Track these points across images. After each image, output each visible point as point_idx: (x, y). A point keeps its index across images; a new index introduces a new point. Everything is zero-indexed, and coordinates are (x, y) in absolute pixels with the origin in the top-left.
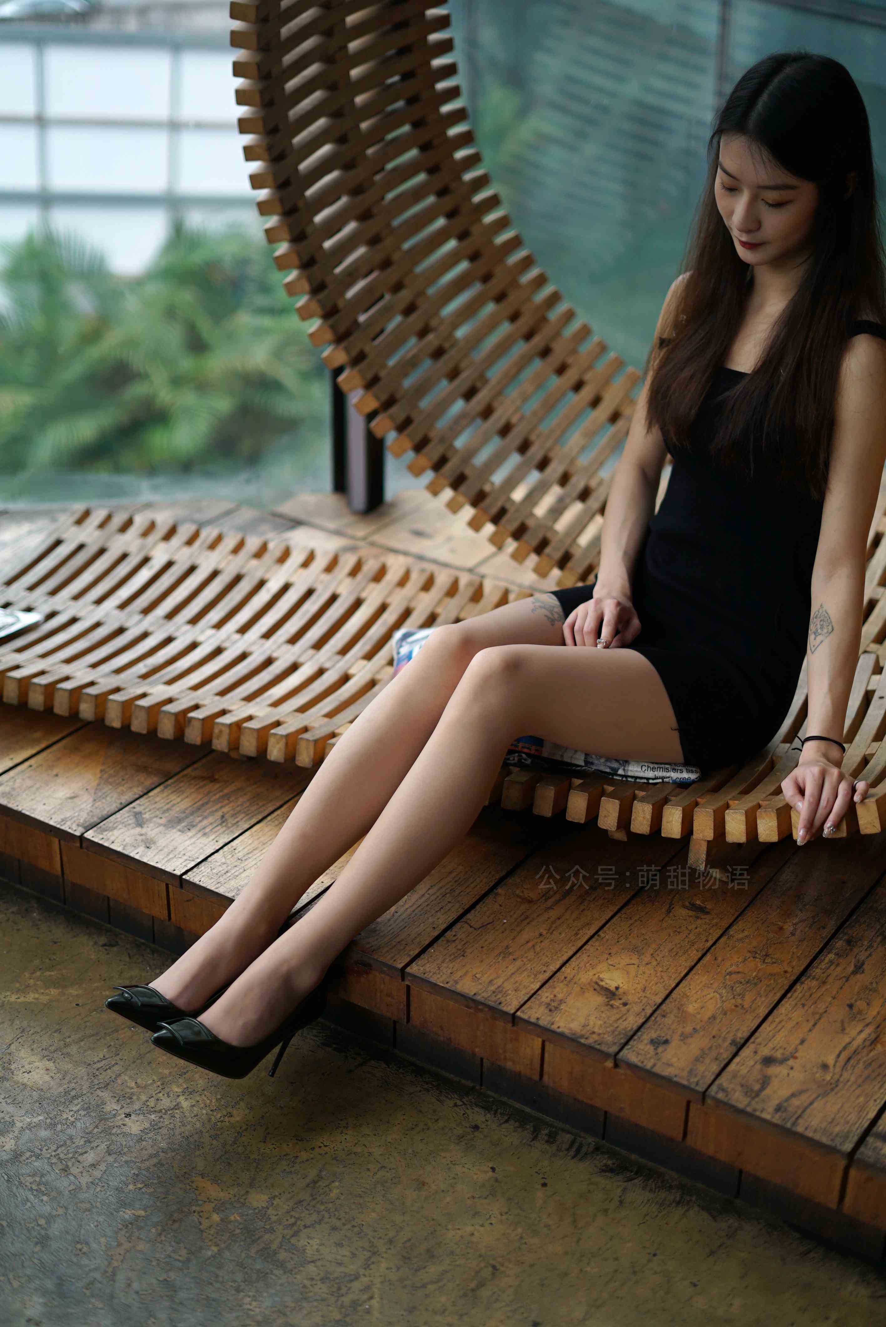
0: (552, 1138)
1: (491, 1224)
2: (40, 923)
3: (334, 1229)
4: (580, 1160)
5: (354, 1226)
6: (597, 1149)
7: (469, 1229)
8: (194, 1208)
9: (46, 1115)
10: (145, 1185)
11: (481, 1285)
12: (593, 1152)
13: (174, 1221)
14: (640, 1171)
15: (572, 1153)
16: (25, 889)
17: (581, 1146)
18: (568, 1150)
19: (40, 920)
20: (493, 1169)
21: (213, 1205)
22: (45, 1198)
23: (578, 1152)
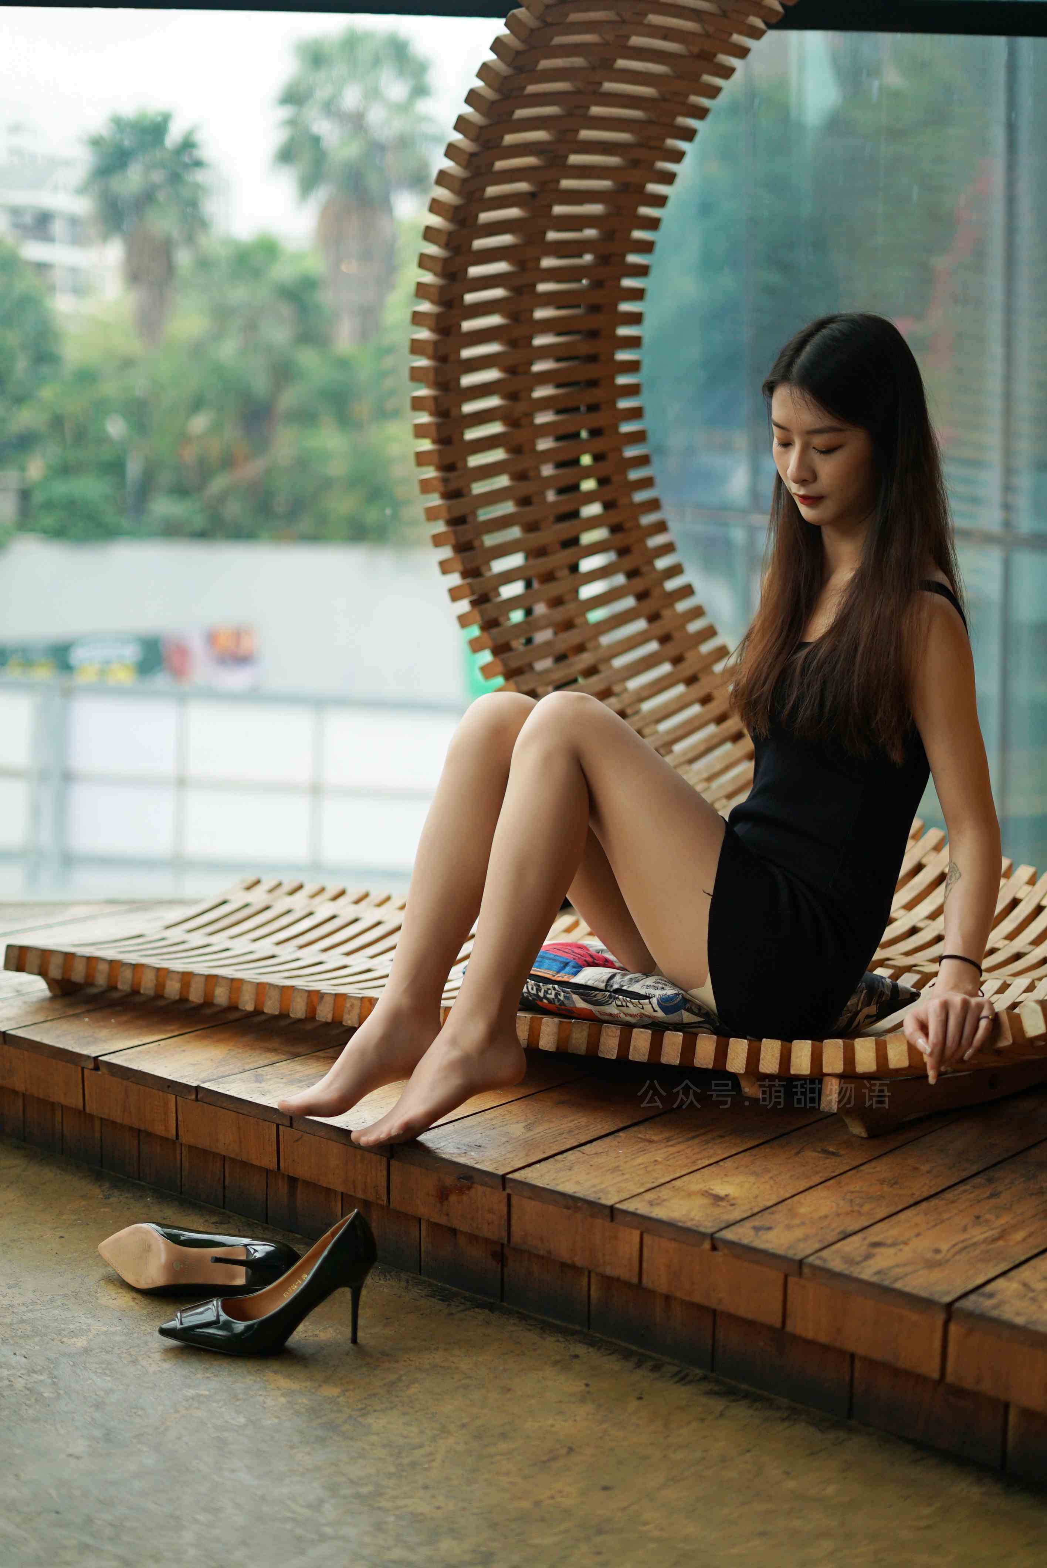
0: (656, 1368)
1: (575, 1421)
2: (151, 1205)
3: (405, 1414)
4: (684, 1385)
5: (427, 1414)
6: (704, 1378)
7: (550, 1422)
8: (260, 1393)
9: (124, 1327)
10: (215, 1375)
11: (554, 1459)
12: (698, 1380)
13: (238, 1400)
14: (746, 1396)
15: (676, 1379)
16: (143, 1183)
17: (687, 1375)
18: (672, 1377)
19: (152, 1203)
20: (587, 1385)
21: (281, 1392)
22: (108, 1378)
23: (682, 1379)
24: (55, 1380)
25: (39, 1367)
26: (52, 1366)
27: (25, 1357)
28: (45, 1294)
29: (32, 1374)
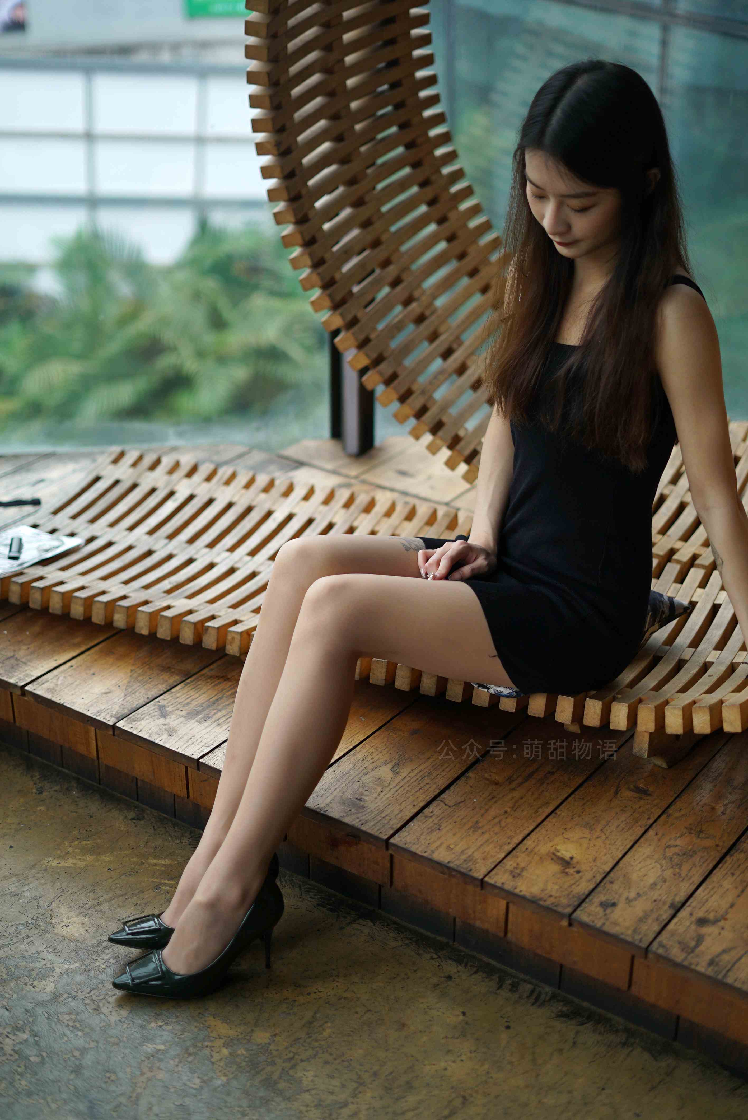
0: (514, 987)
1: (462, 1060)
3: (327, 1063)
4: (539, 1006)
5: (343, 1061)
6: (554, 997)
7: (443, 1064)
8: (206, 1043)
9: (81, 963)
10: (166, 1024)
11: (453, 1112)
12: (550, 1000)
13: (190, 1054)
14: (590, 1017)
15: (532, 1000)
16: (67, 771)
17: (540, 994)
18: (528, 997)
19: (78, 797)
20: (464, 1014)
21: (222, 1041)
22: (80, 1033)
23: (537, 1000)
24: (37, 1039)
25: (21, 1023)
26: (31, 1020)
27: (7, 1010)
28: (10, 924)
29: (18, 1033)
